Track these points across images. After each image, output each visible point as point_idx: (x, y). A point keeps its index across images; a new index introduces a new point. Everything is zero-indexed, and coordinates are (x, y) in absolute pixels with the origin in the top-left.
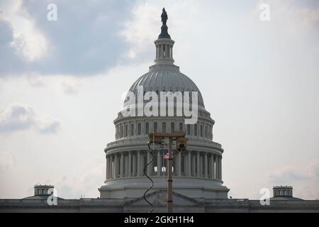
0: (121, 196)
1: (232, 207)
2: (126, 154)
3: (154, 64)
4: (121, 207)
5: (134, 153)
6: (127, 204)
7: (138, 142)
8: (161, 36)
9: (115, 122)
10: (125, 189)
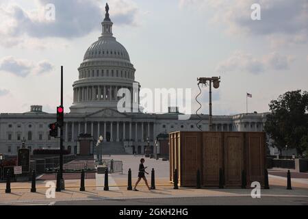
0: (83, 112)
1: (146, 118)
2: (85, 87)
3: (101, 36)
4: (84, 118)
5: (90, 87)
6: (87, 116)
7: (93, 81)
8: (105, 20)
9: (79, 69)
10: (85, 107)
